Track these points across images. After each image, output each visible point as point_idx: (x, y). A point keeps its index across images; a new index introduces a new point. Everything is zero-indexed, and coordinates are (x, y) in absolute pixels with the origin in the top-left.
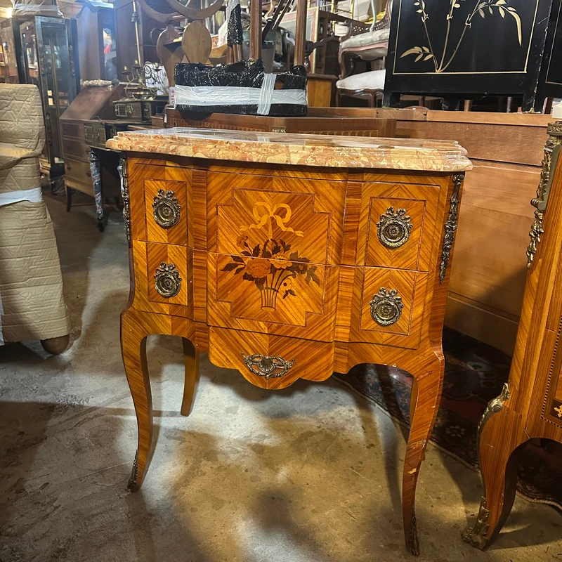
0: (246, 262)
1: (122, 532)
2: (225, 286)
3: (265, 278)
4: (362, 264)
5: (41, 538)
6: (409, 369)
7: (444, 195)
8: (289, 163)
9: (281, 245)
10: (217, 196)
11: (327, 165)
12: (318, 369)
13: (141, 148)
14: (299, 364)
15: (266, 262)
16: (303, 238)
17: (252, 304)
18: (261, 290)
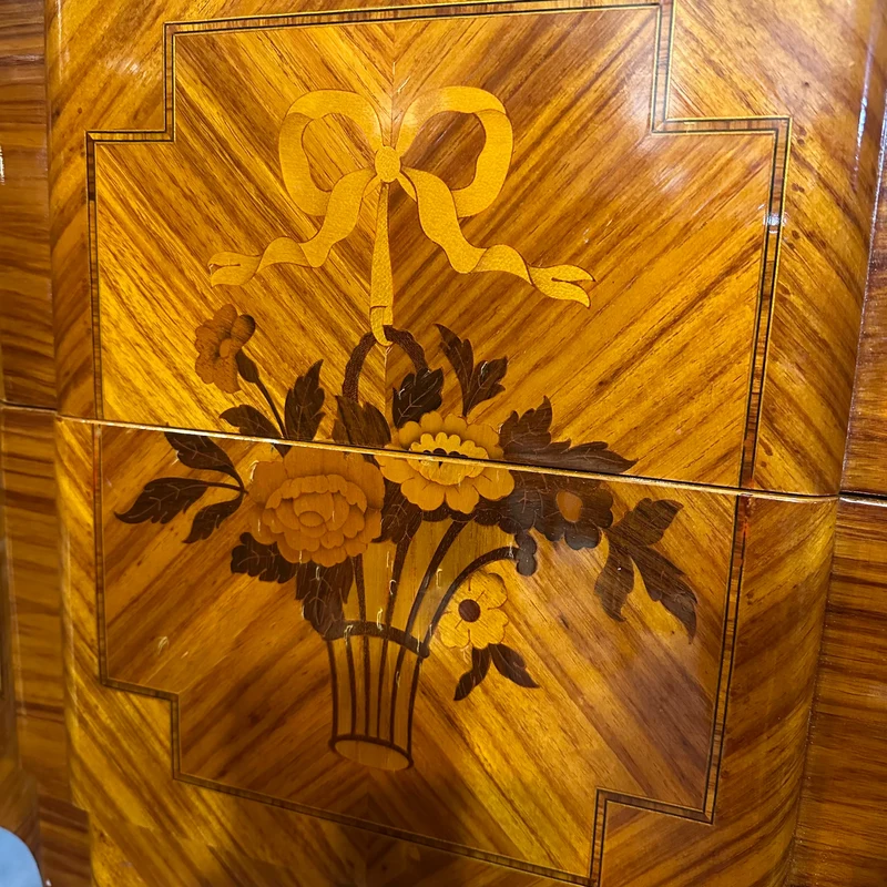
0: (247, 472)
2: (141, 603)
3: (351, 570)
9: (443, 363)
10: (90, 87)
15: (359, 470)
17: (281, 721)
18: (329, 641)
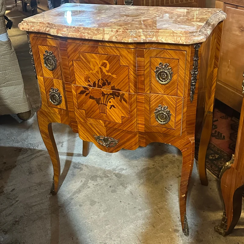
0: (90, 90)
1: (45, 215)
2: (81, 102)
3: (100, 99)
4: (149, 92)
5: (9, 215)
6: (177, 146)
7: (189, 56)
8: (104, 40)
9: (106, 82)
10: (72, 55)
11: (123, 41)
12: (131, 144)
13: (33, 30)
14: (122, 142)
15: (100, 90)
16: (117, 79)
17: (95, 111)
18: (99, 104)
